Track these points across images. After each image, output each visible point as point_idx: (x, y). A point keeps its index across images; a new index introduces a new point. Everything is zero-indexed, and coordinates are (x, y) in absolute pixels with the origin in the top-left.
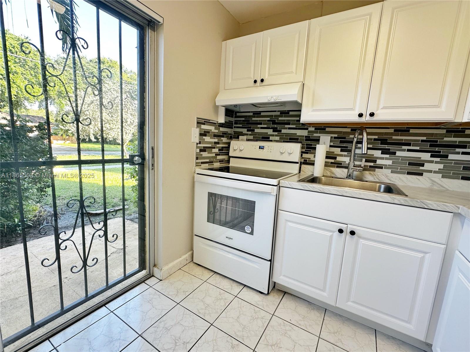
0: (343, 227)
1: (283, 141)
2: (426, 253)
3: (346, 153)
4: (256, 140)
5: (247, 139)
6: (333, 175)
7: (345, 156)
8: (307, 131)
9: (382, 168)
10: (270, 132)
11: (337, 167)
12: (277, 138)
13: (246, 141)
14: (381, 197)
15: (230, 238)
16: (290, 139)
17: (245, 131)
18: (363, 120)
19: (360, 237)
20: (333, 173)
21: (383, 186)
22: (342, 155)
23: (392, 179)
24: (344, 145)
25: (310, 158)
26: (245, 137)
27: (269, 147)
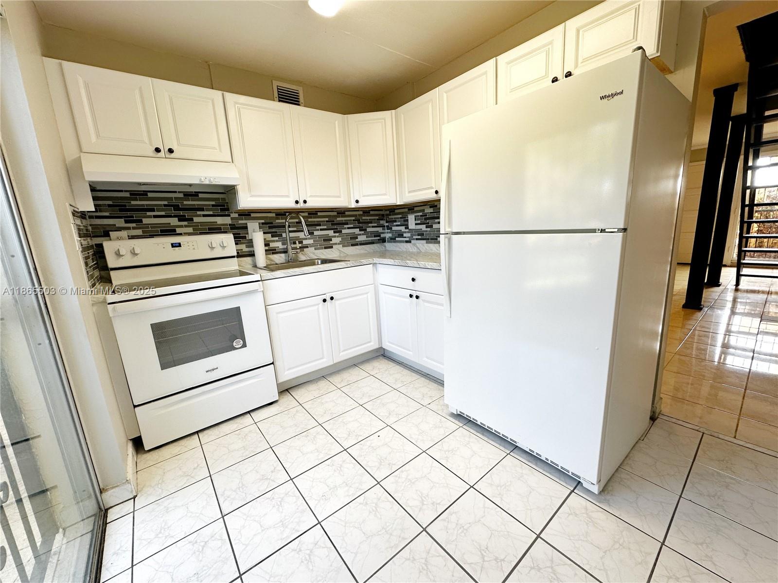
0: (324, 297)
1: (200, 233)
2: (367, 293)
3: (277, 238)
4: (150, 235)
5: (128, 236)
6: (273, 263)
7: (277, 241)
8: (230, 217)
9: (307, 247)
10: (174, 221)
11: (273, 253)
12: (190, 230)
13: (129, 239)
14: (341, 265)
15: (213, 370)
16: (209, 229)
17: (120, 223)
18: (298, 206)
19: (337, 300)
20: (272, 260)
21: (319, 261)
22: (273, 241)
23: (318, 255)
24: (274, 230)
25: (242, 250)
26: (124, 233)
27: (188, 243)
